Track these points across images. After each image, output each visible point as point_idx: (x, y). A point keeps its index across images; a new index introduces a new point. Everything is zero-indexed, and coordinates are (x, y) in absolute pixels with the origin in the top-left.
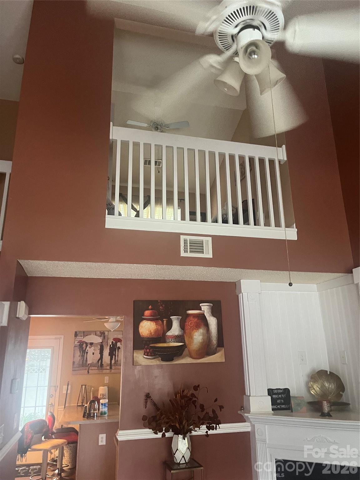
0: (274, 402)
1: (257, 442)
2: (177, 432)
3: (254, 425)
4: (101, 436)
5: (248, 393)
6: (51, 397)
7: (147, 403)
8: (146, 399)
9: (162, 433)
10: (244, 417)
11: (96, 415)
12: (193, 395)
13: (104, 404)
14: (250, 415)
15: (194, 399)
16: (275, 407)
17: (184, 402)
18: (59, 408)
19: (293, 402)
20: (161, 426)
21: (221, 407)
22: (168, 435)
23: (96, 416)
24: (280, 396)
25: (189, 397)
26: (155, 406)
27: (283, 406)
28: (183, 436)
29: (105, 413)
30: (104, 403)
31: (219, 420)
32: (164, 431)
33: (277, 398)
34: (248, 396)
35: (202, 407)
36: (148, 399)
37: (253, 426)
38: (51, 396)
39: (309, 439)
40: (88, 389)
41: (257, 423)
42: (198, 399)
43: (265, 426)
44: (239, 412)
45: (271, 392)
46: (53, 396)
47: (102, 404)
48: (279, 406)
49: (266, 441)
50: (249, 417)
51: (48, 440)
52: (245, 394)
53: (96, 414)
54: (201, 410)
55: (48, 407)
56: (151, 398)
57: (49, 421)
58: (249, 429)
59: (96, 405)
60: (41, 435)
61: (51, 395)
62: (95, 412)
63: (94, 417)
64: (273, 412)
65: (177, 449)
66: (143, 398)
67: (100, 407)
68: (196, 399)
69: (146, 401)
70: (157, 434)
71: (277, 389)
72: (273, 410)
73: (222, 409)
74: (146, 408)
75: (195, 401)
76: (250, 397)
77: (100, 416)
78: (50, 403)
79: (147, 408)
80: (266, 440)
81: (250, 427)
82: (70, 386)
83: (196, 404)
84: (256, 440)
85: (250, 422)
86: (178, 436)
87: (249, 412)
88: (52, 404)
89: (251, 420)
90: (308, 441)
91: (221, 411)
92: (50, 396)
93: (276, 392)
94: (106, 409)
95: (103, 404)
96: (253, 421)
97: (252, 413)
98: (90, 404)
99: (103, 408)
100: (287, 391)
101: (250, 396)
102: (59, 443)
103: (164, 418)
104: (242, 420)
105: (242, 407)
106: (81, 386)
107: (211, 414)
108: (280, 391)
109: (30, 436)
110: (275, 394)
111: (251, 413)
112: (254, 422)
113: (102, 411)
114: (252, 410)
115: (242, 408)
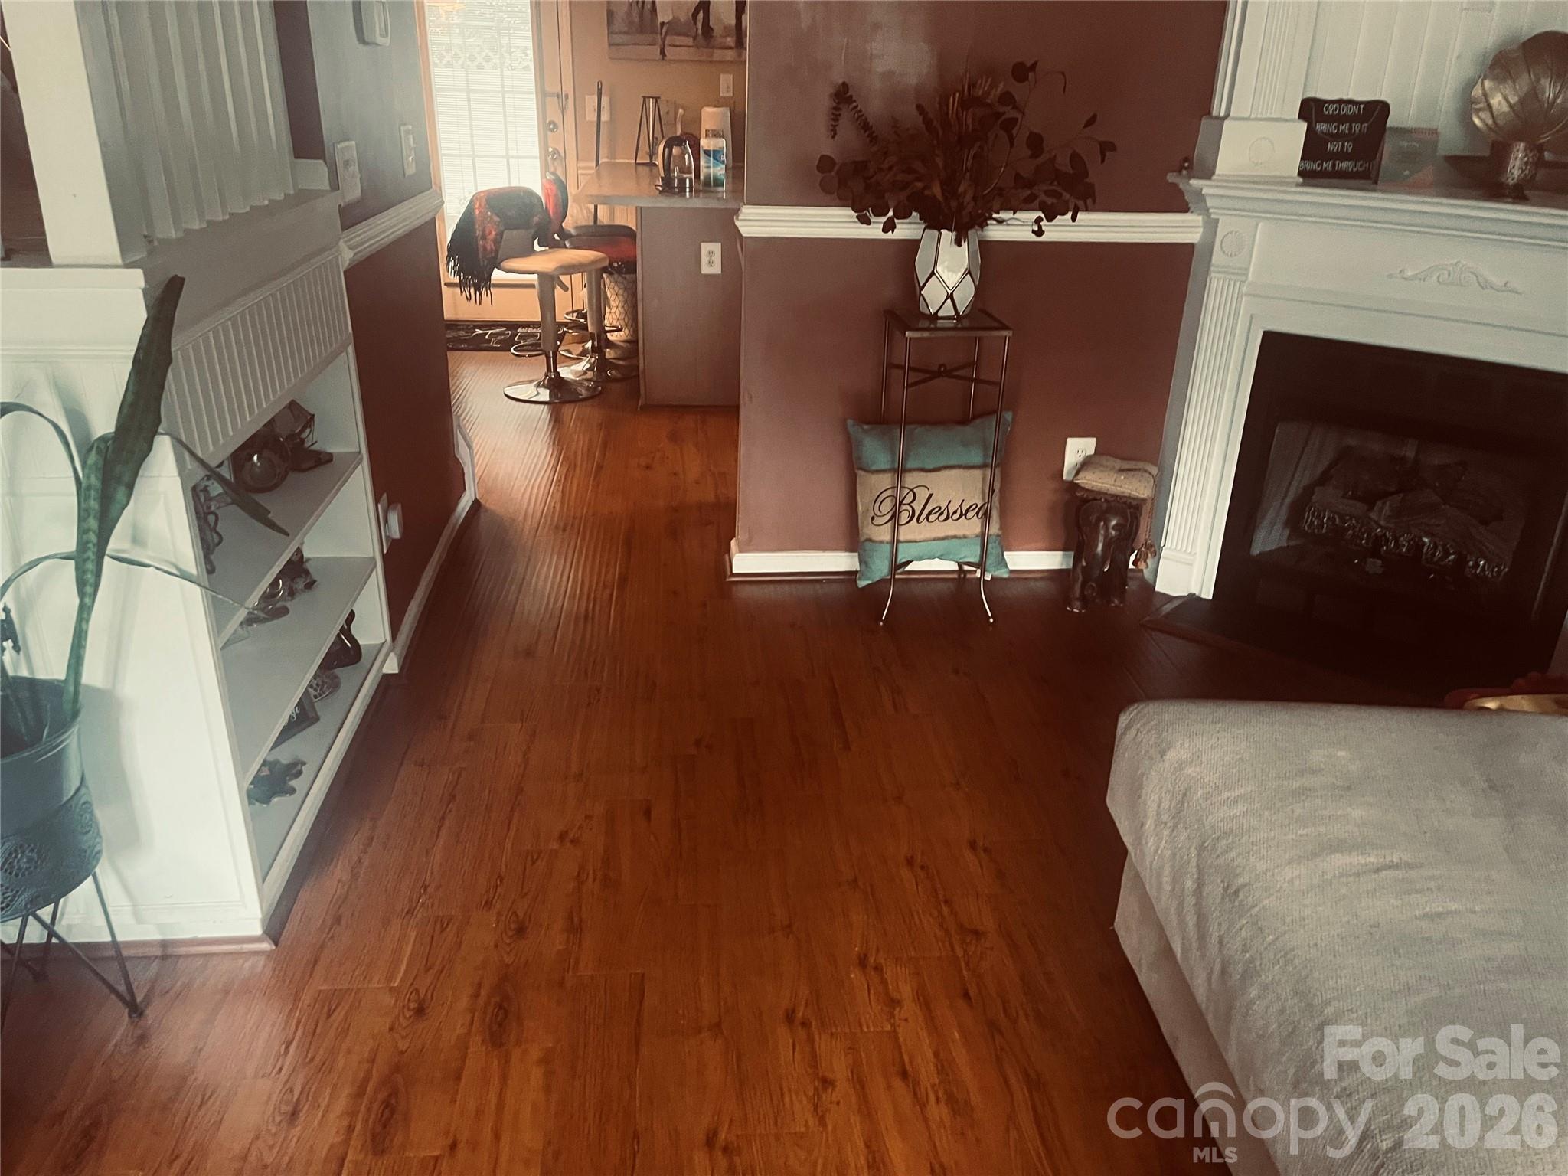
0: (1312, 148)
1: (1213, 275)
2: (934, 221)
3: (1217, 221)
4: (705, 247)
5: (1219, 107)
6: (552, 131)
7: (838, 120)
8: (834, 105)
9: (883, 219)
10: (1184, 196)
11: (688, 185)
12: (1007, 98)
13: (714, 151)
14: (1207, 186)
15: (1011, 113)
16: (1314, 166)
17: (970, 121)
18: (581, 168)
19: (1388, 146)
20: (883, 197)
21: (1106, 147)
22: (905, 230)
23: (691, 187)
24: (1344, 127)
25: (989, 105)
26: (865, 132)
27: (1346, 165)
28: (954, 233)
29: (718, 183)
30: (711, 148)
31: (1092, 186)
32: (891, 214)
33: (1331, 135)
34: (1218, 118)
35: (1036, 143)
36: (841, 106)
37: (1212, 226)
38: (551, 126)
39: (1409, 273)
40: (668, 113)
41: (1225, 214)
42: (1023, 114)
43: (1257, 225)
44: (1171, 178)
45: (1311, 109)
46: (555, 126)
47: (707, 153)
48: (1328, 165)
49: (1246, 275)
50: (1205, 191)
51: (551, 250)
52: (1209, 113)
53: (688, 180)
54: (1029, 153)
55: (546, 160)
56: (855, 104)
57: (547, 196)
58: (1193, 236)
59: (686, 156)
60: (530, 236)
61: (550, 123)
62: (685, 176)
63: (682, 189)
64: (1301, 180)
65: (933, 274)
66: (824, 101)
67: (702, 163)
68: (1019, 116)
69: (837, 113)
70: (869, 223)
71: (1340, 102)
72: (1300, 173)
73: (1108, 154)
74: (833, 137)
75: (1014, 121)
76: (1226, 122)
77: (704, 192)
78: (550, 149)
79: (836, 138)
80: (1247, 269)
81: (1201, 230)
82: (605, 100)
83: (1014, 132)
84: (1212, 268)
85: (1205, 211)
86: (940, 234)
87: (1208, 173)
88: (555, 151)
89: (1209, 202)
90: (1406, 279)
91: (1103, 161)
92: (548, 127)
93: (1332, 110)
94: (720, 171)
95: (709, 151)
96: (1216, 208)
97: (1220, 178)
98: (667, 150)
99: (711, 165)
100: (1377, 111)
101: (1227, 116)
102: (583, 260)
103: (890, 168)
104: (1175, 203)
105: (1186, 160)
106: (642, 100)
107: (1063, 164)
108: (1347, 110)
109: (493, 233)
110: (1330, 119)
111: (1214, 177)
112: (1215, 211)
113: (710, 175)
114: (1221, 168)
115: (1186, 165)
